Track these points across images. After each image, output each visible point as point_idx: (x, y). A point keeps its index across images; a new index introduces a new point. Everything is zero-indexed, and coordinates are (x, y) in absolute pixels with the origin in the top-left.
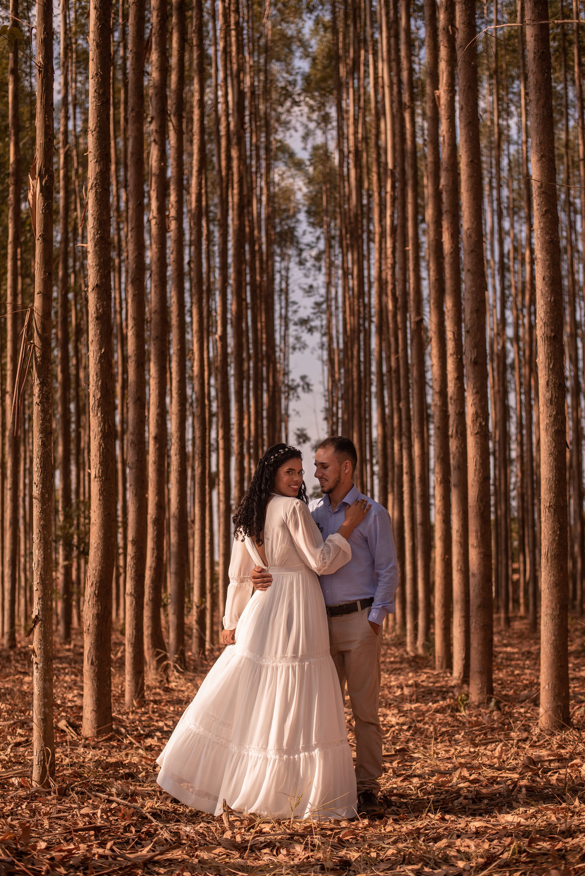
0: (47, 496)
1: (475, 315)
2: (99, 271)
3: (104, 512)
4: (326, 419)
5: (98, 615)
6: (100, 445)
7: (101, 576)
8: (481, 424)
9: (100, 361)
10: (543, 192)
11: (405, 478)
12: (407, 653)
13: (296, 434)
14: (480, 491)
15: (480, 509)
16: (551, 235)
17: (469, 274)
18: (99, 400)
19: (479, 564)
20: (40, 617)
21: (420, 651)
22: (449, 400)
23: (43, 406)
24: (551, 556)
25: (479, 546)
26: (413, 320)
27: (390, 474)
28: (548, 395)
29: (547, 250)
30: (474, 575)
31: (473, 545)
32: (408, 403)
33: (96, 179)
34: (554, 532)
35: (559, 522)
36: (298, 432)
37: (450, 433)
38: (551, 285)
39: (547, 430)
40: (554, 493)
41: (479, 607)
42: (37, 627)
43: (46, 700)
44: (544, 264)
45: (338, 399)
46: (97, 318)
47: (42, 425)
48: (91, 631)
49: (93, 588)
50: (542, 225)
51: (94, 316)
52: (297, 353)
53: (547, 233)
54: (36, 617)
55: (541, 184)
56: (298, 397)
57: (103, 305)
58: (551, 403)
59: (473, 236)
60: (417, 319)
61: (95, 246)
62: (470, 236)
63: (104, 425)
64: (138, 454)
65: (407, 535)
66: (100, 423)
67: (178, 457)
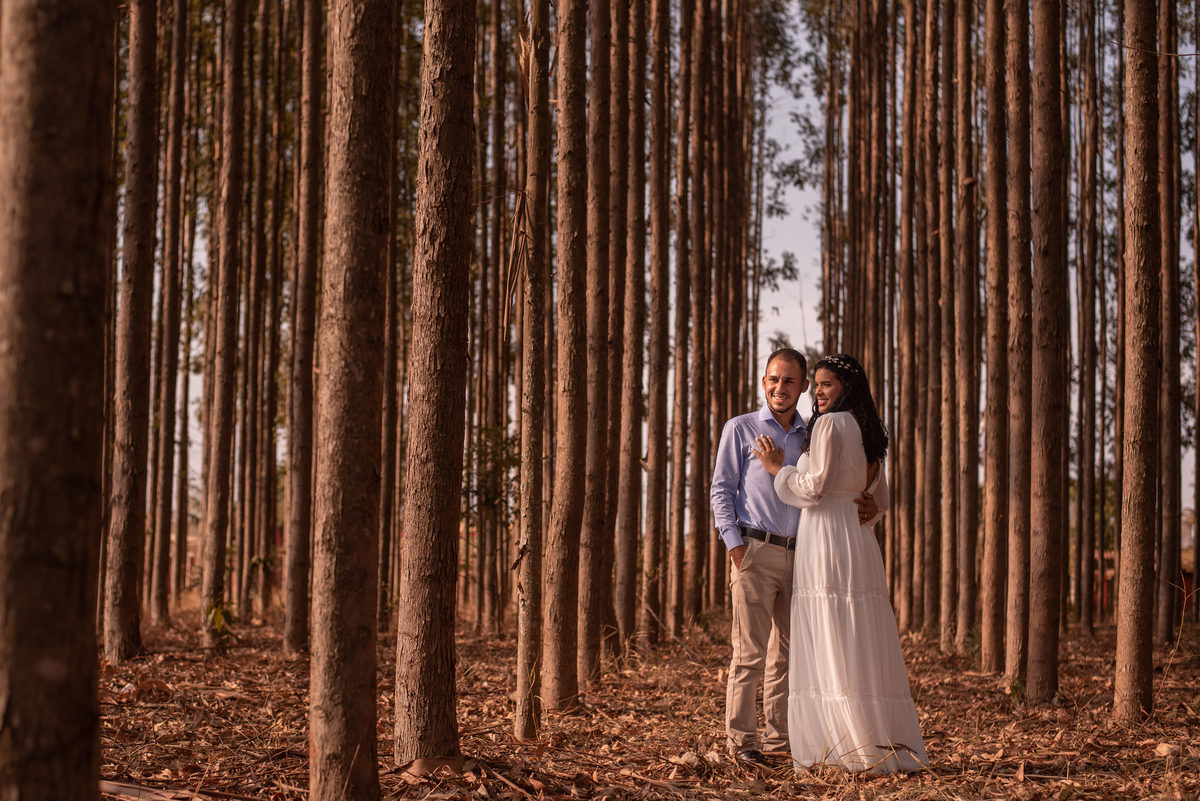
0: (538, 409)
1: (1047, 189)
2: (571, 135)
3: (574, 434)
4: (821, 318)
5: (564, 561)
6: (571, 351)
7: (568, 513)
8: (1051, 334)
9: (572, 248)
10: (1138, 40)
11: (945, 407)
12: (941, 653)
13: (771, 340)
14: (1047, 422)
15: (1047, 447)
16: (1147, 95)
17: (1040, 134)
18: (570, 295)
19: (1044, 519)
20: (529, 547)
21: (960, 649)
22: (1009, 300)
23: (536, 305)
24: (1135, 505)
25: (1044, 495)
26: (960, 183)
27: (920, 402)
28: (1137, 301)
29: (1141, 115)
30: (1036, 533)
31: (1036, 494)
32: (951, 300)
33: (569, 18)
34: (1139, 474)
35: (1145, 461)
36: (775, 337)
37: (1010, 344)
38: (1145, 160)
39: (1133, 345)
40: (1141, 425)
41: (1041, 576)
42: (525, 558)
43: (533, 643)
44: (1137, 133)
45: (838, 287)
46: (569, 194)
47: (534, 327)
48: (555, 579)
49: (559, 528)
50: (1135, 82)
51: (566, 190)
52: (775, 219)
53: (1142, 93)
54: (524, 547)
55: (1137, 30)
56: (776, 286)
57: (576, 177)
58: (1140, 311)
59: (1047, 84)
60: (967, 181)
61: (568, 103)
62: (1043, 84)
63: (576, 326)
64: (599, 364)
65: (945, 489)
66: (570, 325)
67: (632, 369)
